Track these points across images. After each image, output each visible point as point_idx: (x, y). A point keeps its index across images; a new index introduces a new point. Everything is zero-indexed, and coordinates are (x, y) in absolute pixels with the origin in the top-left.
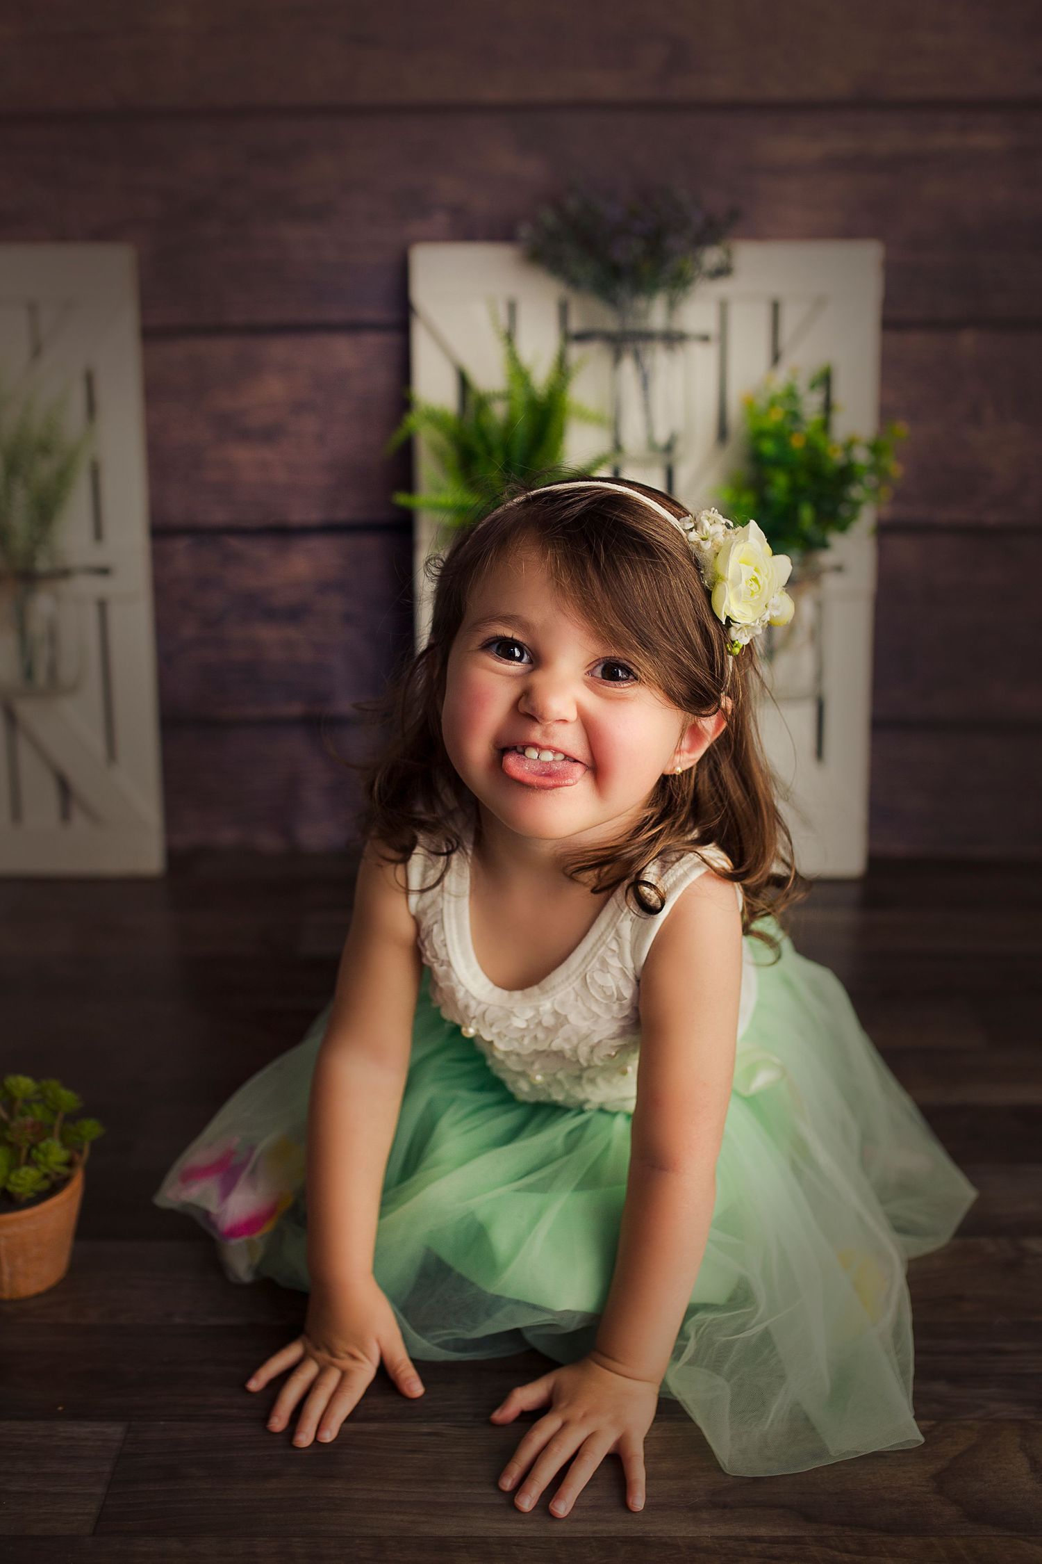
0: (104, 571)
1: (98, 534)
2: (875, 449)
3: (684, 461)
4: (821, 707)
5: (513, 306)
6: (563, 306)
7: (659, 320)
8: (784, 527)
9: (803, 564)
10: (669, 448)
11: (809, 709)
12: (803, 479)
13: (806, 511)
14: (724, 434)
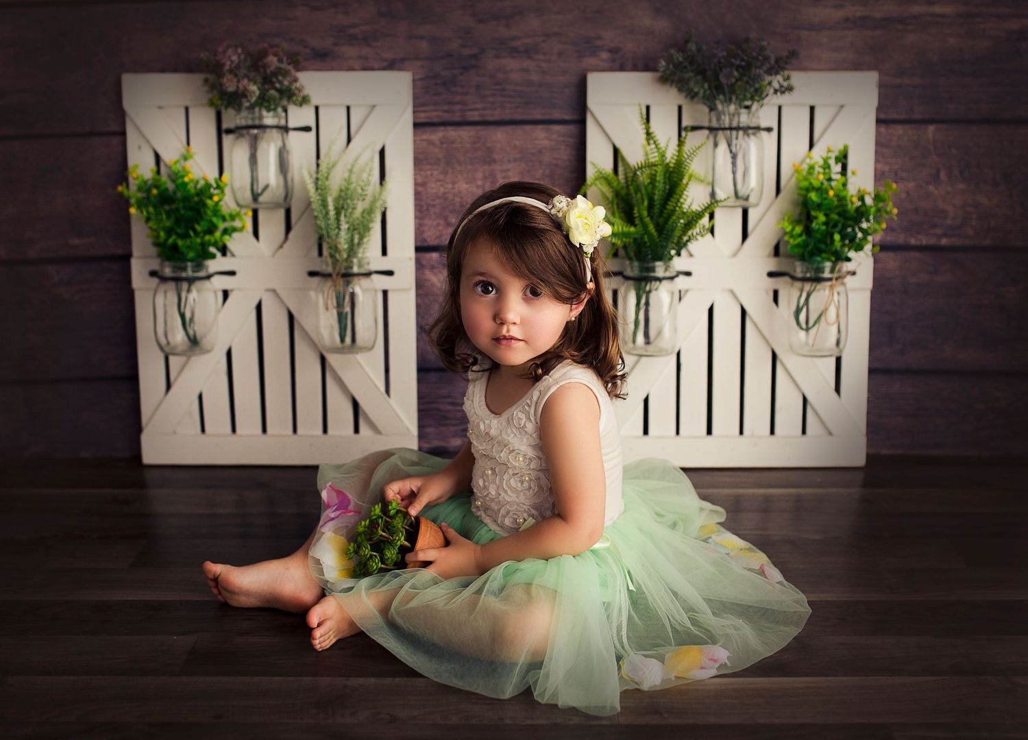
0: (390, 273)
1: (384, 252)
2: (877, 198)
3: (757, 205)
4: (839, 361)
5: (648, 108)
6: (680, 108)
7: (744, 119)
8: (823, 246)
9: (832, 271)
10: (747, 199)
11: (833, 361)
12: (834, 217)
13: (837, 237)
14: (778, 191)
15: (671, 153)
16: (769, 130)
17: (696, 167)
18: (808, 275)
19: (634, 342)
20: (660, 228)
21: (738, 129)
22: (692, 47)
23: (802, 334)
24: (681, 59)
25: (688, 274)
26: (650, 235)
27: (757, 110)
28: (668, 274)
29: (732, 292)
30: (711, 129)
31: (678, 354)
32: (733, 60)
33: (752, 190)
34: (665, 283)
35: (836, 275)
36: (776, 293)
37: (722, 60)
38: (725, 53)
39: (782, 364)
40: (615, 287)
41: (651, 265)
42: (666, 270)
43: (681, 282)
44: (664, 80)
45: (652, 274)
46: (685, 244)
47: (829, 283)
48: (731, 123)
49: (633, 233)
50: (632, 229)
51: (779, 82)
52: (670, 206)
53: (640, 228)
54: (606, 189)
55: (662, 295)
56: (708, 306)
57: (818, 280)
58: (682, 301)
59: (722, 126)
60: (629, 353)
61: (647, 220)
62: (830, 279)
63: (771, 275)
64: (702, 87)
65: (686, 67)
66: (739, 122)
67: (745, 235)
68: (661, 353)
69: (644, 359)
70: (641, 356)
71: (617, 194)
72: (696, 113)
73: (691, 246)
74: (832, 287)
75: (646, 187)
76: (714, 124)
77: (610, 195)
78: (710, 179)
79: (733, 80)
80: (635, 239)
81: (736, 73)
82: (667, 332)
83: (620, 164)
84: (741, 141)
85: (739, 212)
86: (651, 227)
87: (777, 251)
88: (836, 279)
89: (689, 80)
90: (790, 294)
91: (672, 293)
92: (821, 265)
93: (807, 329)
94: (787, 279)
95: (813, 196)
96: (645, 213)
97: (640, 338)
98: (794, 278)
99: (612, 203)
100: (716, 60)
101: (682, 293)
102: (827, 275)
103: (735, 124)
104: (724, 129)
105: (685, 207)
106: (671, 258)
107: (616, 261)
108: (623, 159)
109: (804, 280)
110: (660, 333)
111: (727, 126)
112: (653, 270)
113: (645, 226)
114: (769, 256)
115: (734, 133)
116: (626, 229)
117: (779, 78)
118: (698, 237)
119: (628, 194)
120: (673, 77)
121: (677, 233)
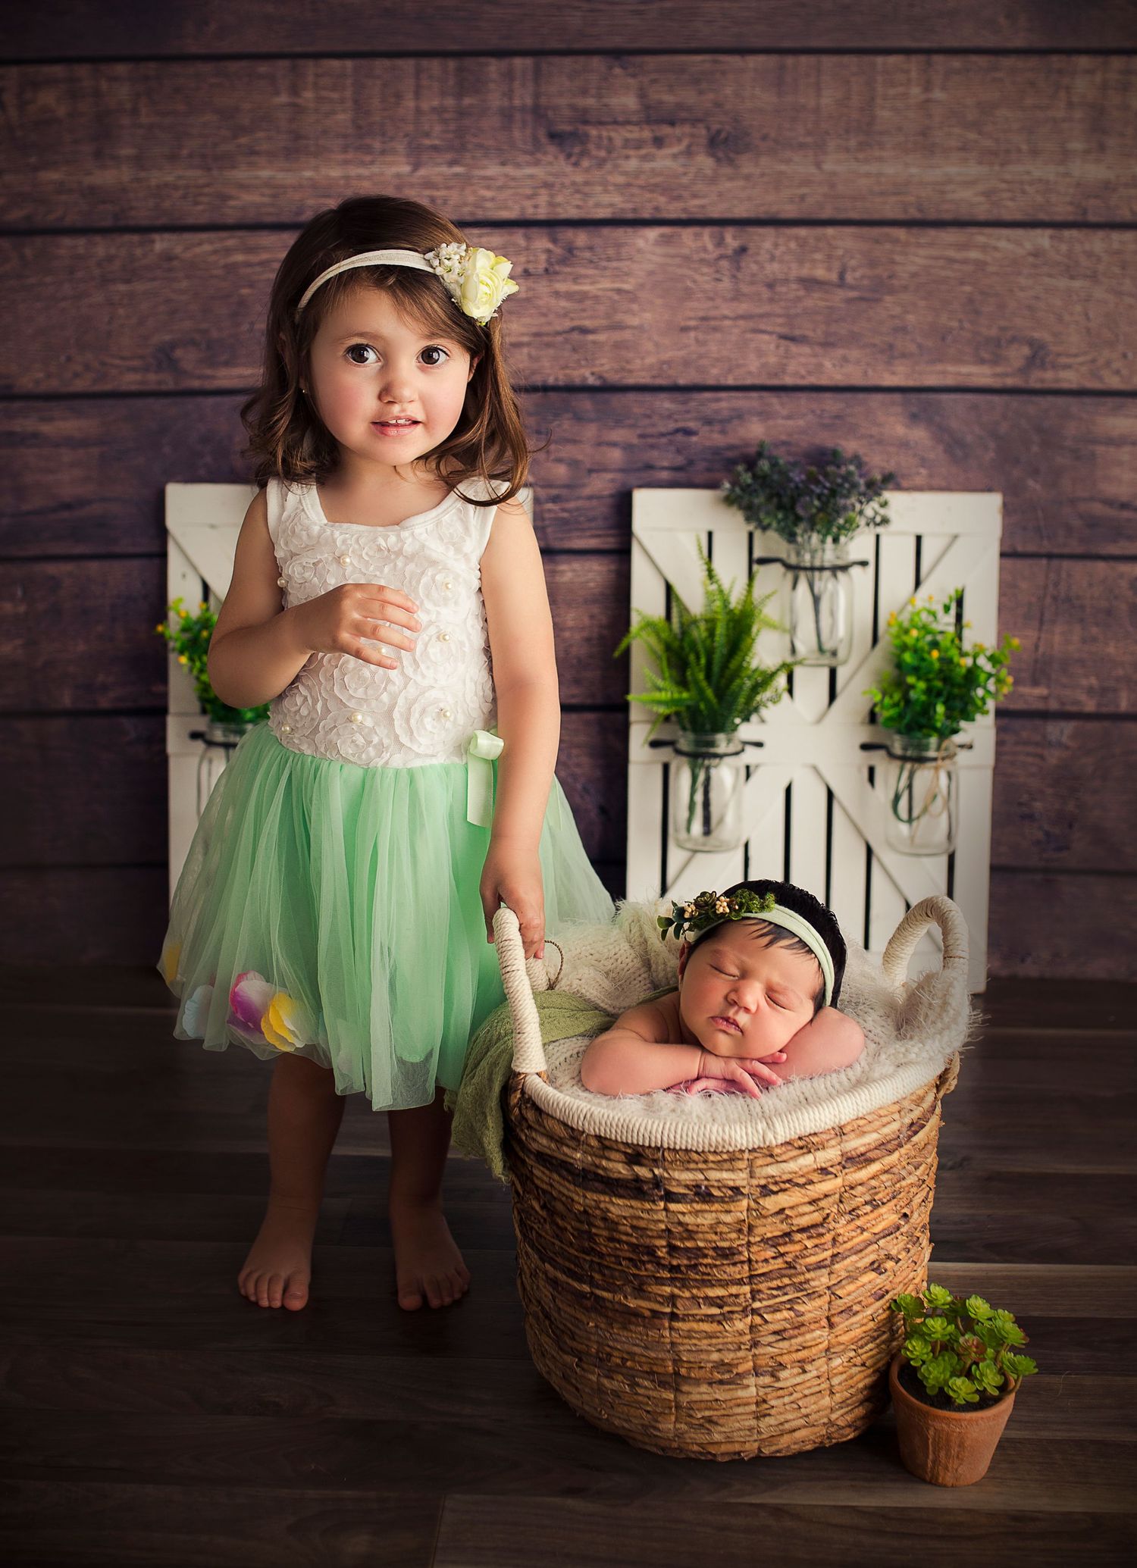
3: (845, 662)
4: (951, 859)
5: (710, 535)
6: (751, 536)
7: (829, 555)
8: (923, 721)
9: (938, 749)
10: (834, 653)
11: (943, 860)
12: (938, 684)
13: (940, 709)
14: (875, 640)
15: (736, 599)
16: (864, 564)
17: (770, 611)
18: (909, 753)
19: (688, 830)
20: (720, 694)
21: (822, 569)
22: (764, 465)
23: (904, 828)
24: (749, 481)
25: (759, 745)
26: (707, 701)
27: (846, 544)
28: (732, 749)
29: (815, 769)
30: (788, 567)
31: (746, 846)
32: (813, 487)
33: (841, 641)
34: (727, 760)
35: (943, 754)
36: (871, 771)
37: (801, 485)
38: (803, 477)
39: (879, 860)
40: (665, 759)
41: (709, 738)
42: (729, 741)
43: (750, 756)
44: (729, 501)
45: (712, 750)
46: (756, 710)
47: (933, 764)
48: (812, 562)
49: (685, 700)
50: (685, 695)
51: (873, 509)
52: (733, 665)
53: (694, 692)
54: (653, 640)
55: (724, 774)
56: (785, 785)
57: (921, 760)
58: (752, 779)
59: (802, 564)
60: (680, 846)
61: (704, 684)
62: (935, 759)
63: (865, 747)
64: (776, 517)
65: (755, 491)
66: (822, 561)
67: (832, 696)
68: (722, 848)
69: (699, 856)
70: (695, 852)
71: (668, 648)
72: (770, 543)
73: (764, 712)
74: (937, 769)
75: (703, 642)
76: (793, 560)
77: (659, 648)
78: (788, 626)
79: (814, 511)
80: (688, 708)
81: (816, 503)
82: (729, 819)
83: (674, 604)
84: (825, 583)
85: (825, 674)
86: (709, 693)
87: (872, 717)
88: (943, 759)
89: (759, 507)
90: (889, 774)
91: (737, 770)
92: (924, 741)
93: (910, 820)
94: (882, 753)
95: (908, 657)
96: (701, 676)
97: (697, 827)
98: (892, 756)
99: (659, 658)
100: (792, 485)
101: (751, 769)
102: (932, 754)
103: (817, 563)
104: (805, 569)
105: (754, 664)
106: (735, 728)
107: (667, 726)
108: (678, 599)
109: (904, 759)
110: (721, 820)
111: (808, 564)
112: (712, 744)
113: (701, 692)
114: (863, 723)
115: (817, 574)
116: (676, 696)
117: (874, 505)
118: (770, 704)
119: (682, 648)
120: (740, 500)
121: (742, 700)
